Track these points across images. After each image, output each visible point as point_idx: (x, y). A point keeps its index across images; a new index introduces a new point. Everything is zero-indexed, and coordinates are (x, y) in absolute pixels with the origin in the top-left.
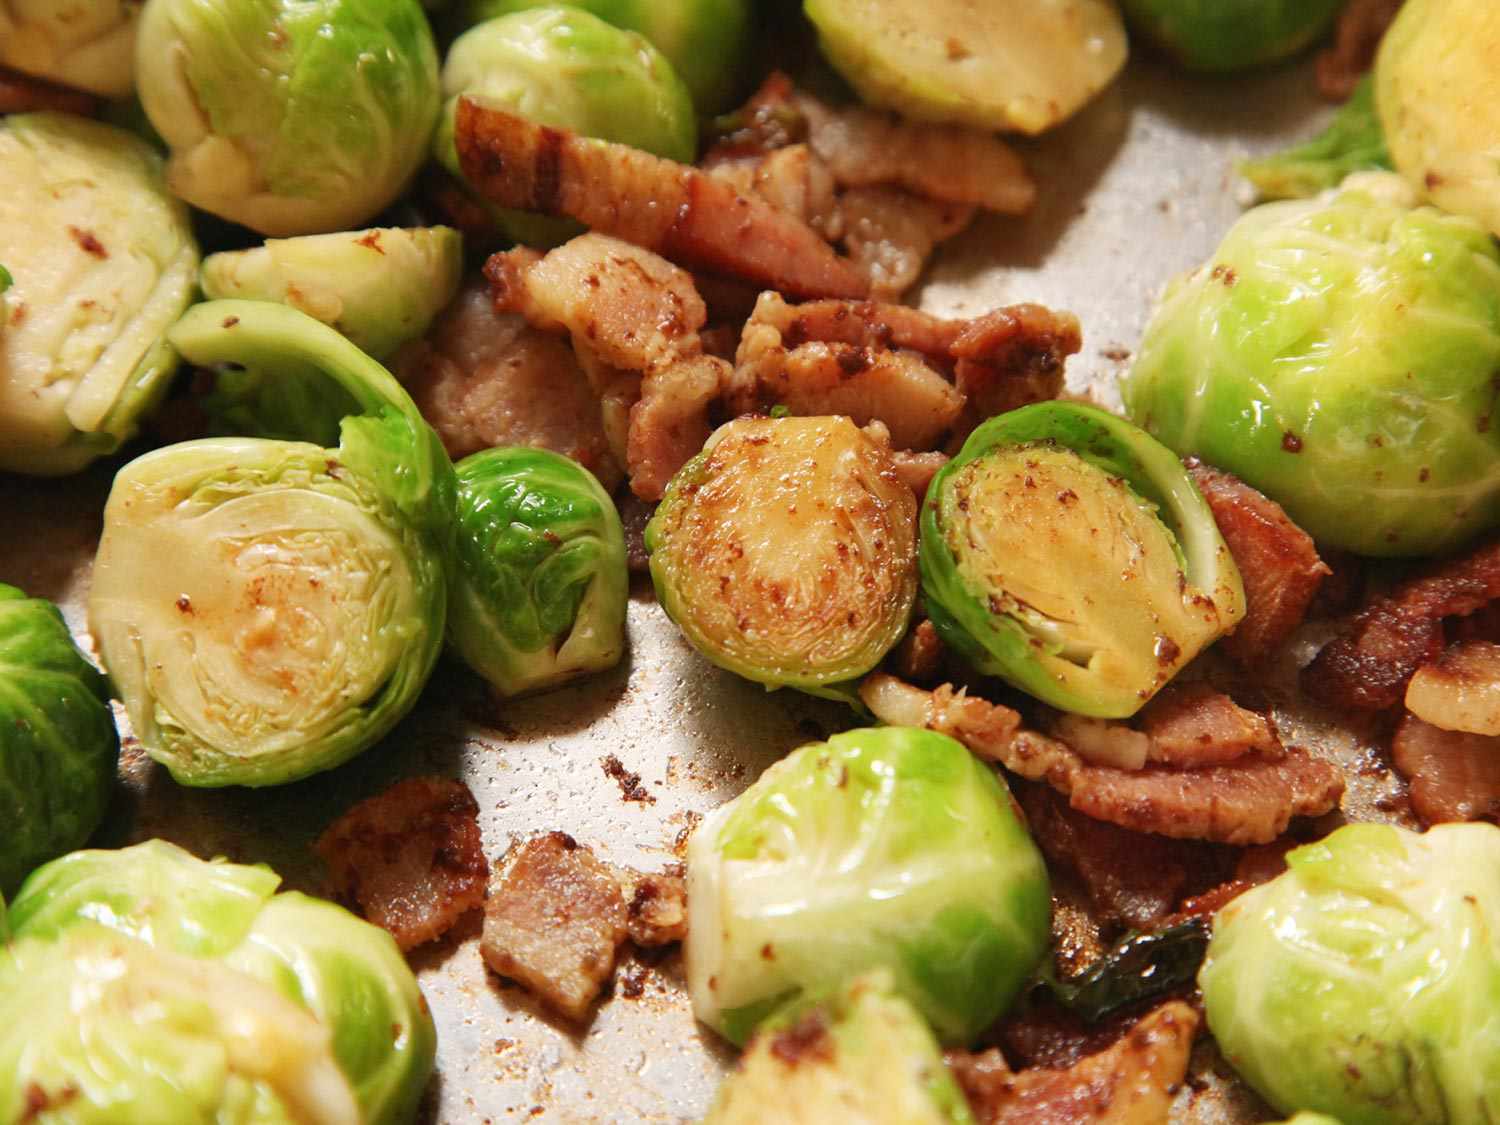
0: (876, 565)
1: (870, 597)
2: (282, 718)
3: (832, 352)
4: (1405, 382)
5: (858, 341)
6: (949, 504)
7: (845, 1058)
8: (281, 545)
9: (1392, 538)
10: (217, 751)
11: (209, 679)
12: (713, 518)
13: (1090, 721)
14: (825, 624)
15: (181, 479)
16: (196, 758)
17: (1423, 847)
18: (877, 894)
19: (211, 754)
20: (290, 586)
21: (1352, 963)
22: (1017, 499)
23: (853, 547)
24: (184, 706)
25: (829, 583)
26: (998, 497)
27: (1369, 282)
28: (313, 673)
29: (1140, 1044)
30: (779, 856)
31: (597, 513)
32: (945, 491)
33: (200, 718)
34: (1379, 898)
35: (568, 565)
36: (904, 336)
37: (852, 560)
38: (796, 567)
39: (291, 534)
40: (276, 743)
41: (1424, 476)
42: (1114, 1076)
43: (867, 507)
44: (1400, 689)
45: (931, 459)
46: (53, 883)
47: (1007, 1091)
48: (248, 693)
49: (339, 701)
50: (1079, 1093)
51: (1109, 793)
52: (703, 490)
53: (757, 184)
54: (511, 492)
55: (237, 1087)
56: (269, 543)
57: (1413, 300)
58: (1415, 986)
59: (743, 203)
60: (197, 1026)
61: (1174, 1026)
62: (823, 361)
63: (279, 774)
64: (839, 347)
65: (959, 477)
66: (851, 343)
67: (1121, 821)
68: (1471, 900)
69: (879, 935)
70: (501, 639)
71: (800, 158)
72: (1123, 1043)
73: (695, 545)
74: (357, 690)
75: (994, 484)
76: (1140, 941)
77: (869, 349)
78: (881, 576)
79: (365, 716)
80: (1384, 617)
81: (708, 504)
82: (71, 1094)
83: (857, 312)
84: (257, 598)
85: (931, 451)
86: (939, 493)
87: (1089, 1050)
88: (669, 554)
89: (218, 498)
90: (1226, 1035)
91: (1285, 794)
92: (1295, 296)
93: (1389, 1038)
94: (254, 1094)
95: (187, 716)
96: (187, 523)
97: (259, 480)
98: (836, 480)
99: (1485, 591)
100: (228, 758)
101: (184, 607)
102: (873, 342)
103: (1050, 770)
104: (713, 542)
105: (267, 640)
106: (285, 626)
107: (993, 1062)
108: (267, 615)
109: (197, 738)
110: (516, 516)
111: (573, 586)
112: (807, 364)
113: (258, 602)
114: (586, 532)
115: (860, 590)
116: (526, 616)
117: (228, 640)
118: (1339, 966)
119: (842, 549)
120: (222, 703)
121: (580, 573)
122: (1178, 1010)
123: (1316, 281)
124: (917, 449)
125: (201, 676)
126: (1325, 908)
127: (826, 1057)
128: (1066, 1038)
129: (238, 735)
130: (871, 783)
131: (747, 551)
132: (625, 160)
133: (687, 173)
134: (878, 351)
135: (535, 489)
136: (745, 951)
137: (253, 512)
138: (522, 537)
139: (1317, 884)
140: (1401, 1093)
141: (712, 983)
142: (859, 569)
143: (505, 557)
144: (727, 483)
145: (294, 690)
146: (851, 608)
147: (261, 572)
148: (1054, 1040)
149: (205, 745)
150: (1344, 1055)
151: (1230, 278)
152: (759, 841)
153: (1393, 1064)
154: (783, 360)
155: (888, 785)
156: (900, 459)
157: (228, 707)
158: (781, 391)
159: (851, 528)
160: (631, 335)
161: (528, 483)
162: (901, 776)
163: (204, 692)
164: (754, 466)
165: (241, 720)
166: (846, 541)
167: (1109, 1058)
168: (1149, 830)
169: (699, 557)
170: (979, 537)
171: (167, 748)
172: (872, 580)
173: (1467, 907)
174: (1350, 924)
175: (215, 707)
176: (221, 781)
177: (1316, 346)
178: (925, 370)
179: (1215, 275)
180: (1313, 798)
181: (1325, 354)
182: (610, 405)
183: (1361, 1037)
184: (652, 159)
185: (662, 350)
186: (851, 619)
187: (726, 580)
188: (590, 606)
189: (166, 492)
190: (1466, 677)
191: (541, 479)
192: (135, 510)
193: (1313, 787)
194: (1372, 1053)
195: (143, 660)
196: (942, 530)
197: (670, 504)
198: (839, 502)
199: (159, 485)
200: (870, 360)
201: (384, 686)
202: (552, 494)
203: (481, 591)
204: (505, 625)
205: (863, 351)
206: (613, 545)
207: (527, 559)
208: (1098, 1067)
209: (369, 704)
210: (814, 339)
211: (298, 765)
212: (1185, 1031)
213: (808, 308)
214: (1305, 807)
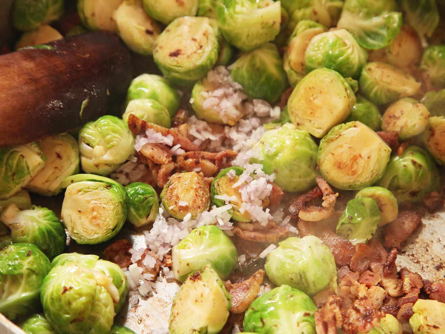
0: (203, 197)
1: (202, 203)
2: (97, 232)
3: (193, 160)
4: (295, 160)
5: (198, 158)
6: (216, 185)
7: (203, 278)
8: (98, 201)
9: (295, 188)
10: (85, 237)
11: (84, 224)
12: (172, 191)
13: (243, 223)
14: (195, 209)
15: (79, 188)
16: (81, 239)
17: (302, 240)
18: (207, 253)
19: (84, 238)
20: (99, 208)
21: (291, 260)
22: (228, 184)
23: (198, 194)
24: (79, 229)
25: (194, 201)
26: (224, 183)
27: (288, 142)
28: (103, 224)
29: (255, 277)
30: (189, 248)
31: (153, 193)
32: (215, 183)
33: (82, 231)
34: (295, 249)
35: (149, 202)
36: (206, 157)
37: (198, 197)
38: (188, 199)
39: (100, 199)
40: (96, 236)
41: (300, 177)
42: (250, 283)
43: (200, 187)
44: (297, 214)
45: (211, 178)
46: (59, 259)
47: (231, 287)
48: (91, 227)
49: (108, 229)
50: (245, 286)
51: (247, 235)
52: (170, 187)
53: (179, 131)
54: (138, 190)
55: (98, 287)
56: (96, 200)
57: (296, 145)
58: (300, 263)
59: (177, 135)
60: (91, 277)
61: (261, 273)
62: (192, 162)
63: (96, 242)
64: (194, 159)
65: (217, 180)
66: (197, 159)
67: (249, 239)
68: (310, 247)
69: (208, 260)
70: (137, 216)
71: (186, 126)
72: (252, 277)
73: (170, 197)
74: (111, 227)
75: (223, 181)
76: (254, 260)
77: (200, 160)
78: (204, 199)
79: (113, 232)
80: (294, 202)
81: (171, 189)
82: (71, 288)
83: (197, 153)
84: (93, 210)
85: (211, 177)
86: (214, 183)
87: (246, 279)
88: (165, 199)
89: (86, 192)
90: (270, 275)
91: (278, 234)
92: (275, 146)
93: (298, 272)
94: (101, 288)
95: (80, 231)
96: (80, 196)
97: (94, 189)
98: (194, 183)
99: (311, 197)
100: (87, 239)
101: (80, 211)
102: (200, 158)
103: (236, 232)
104: (173, 196)
105: (95, 218)
106: (98, 215)
107: (229, 282)
108: (95, 213)
109: (82, 235)
110: (139, 194)
111: (149, 206)
112: (189, 163)
113: (93, 211)
114: (152, 196)
115: (200, 202)
116: (141, 212)
117: (87, 217)
118: (289, 261)
119: (196, 195)
120: (86, 229)
121: (151, 204)
122: (261, 271)
123: (279, 143)
124: (209, 177)
125: (82, 224)
126: (286, 251)
127: (200, 279)
128: (241, 278)
129: (89, 235)
130: (204, 234)
131: (179, 197)
132: (156, 127)
133: (167, 129)
134: (202, 160)
135: (142, 189)
136: (184, 265)
137: (92, 195)
138: (140, 198)
139: (284, 248)
140: (300, 282)
141: (178, 272)
142: (200, 199)
143: (137, 201)
144: (175, 185)
145: (100, 227)
146: (199, 205)
147: (94, 205)
148: (239, 278)
149: (83, 236)
150: (290, 276)
151: (263, 143)
152: (185, 246)
153: (299, 277)
154: (184, 162)
155: (208, 234)
156: (206, 178)
157: (87, 230)
158: (184, 168)
159: (198, 191)
160: (160, 158)
161: (140, 188)
162: (210, 233)
163: (83, 227)
164: (179, 182)
165: (90, 232)
166: (197, 194)
167: (249, 280)
168: (254, 241)
169: (171, 199)
170: (221, 191)
171: (76, 237)
172: (202, 200)
173: (310, 248)
174: (290, 254)
175: (85, 230)
176: (86, 243)
177: (279, 154)
178: (210, 163)
179: (261, 143)
180: (283, 234)
181: (281, 156)
182: (154, 172)
183: (293, 272)
184: (161, 127)
185: (166, 160)
186: (199, 207)
187: (176, 202)
188: (153, 210)
189: (77, 191)
190: (309, 211)
191: (143, 187)
192: (70, 194)
193: (283, 232)
194: (295, 275)
195: (71, 221)
196: (215, 190)
197: (165, 190)
198: (195, 187)
199: (75, 189)
200: (200, 161)
201: (116, 227)
202: (145, 190)
203: (133, 208)
204: (138, 214)
205: (199, 160)
206: (156, 199)
207: (142, 202)
208: (247, 282)
209: (113, 230)
210: (190, 158)
211: (100, 240)
212: (262, 274)
213: (188, 153)
214: (282, 236)
